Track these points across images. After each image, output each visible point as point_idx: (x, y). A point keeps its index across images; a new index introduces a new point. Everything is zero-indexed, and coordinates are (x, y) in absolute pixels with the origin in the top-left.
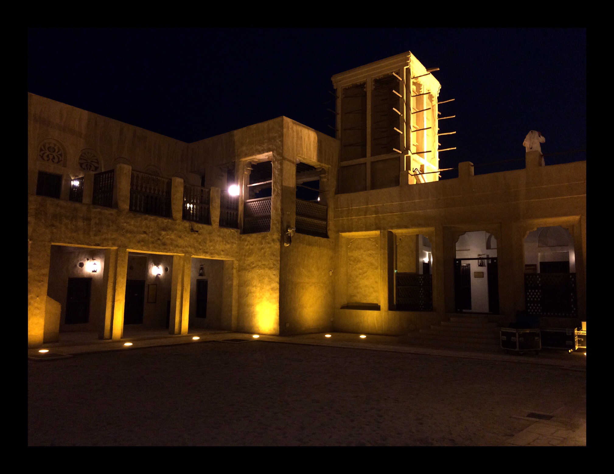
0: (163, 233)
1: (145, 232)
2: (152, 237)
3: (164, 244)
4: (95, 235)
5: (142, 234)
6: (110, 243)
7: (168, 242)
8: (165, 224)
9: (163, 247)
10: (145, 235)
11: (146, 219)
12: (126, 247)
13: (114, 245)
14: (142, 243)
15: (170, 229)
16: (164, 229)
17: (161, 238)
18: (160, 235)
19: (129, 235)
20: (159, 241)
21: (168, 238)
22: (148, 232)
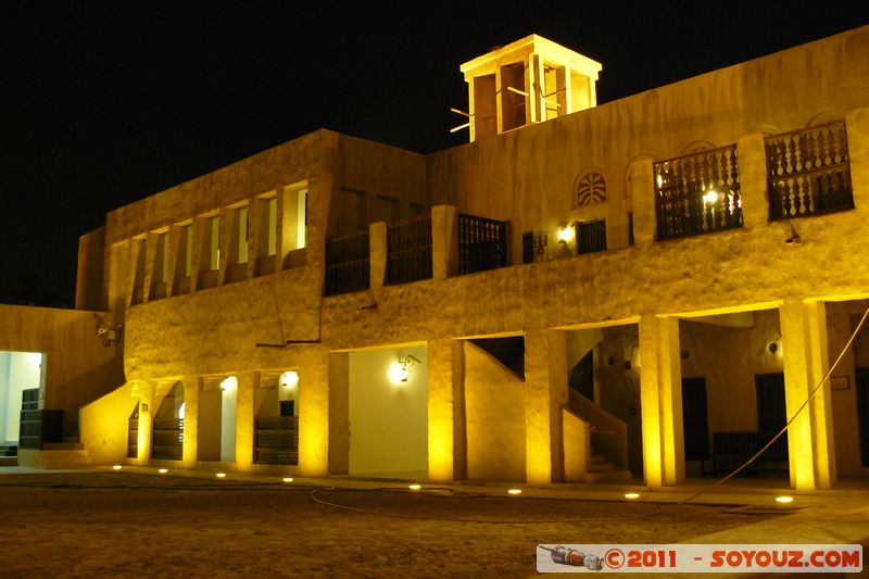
0: (725, 265)
1: (687, 275)
2: (702, 281)
3: (730, 289)
5: (681, 279)
7: (740, 281)
8: (728, 244)
9: (727, 295)
10: (687, 280)
11: (685, 248)
12: (654, 312)
13: (633, 312)
14: (683, 298)
15: (738, 253)
16: (724, 258)
17: (720, 277)
18: (719, 271)
19: (657, 289)
20: (717, 284)
21: (737, 275)
22: (692, 272)
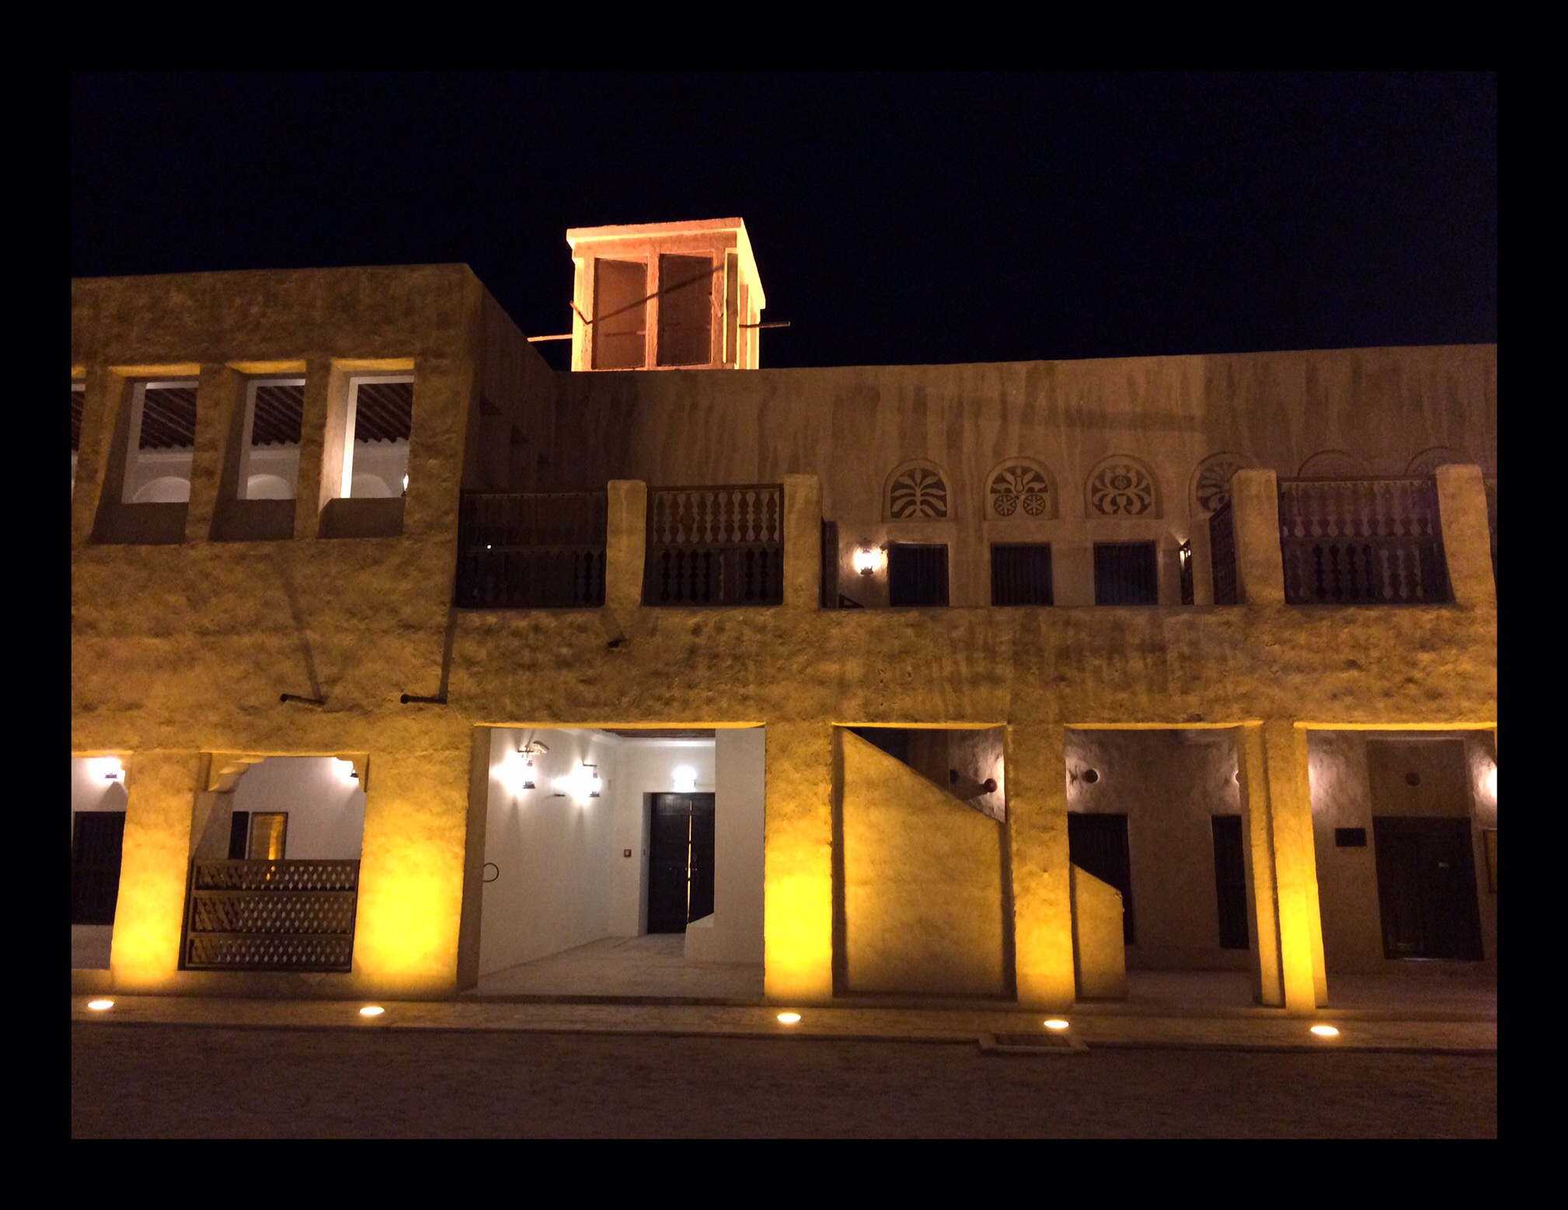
0: (1425, 657)
1: (1352, 664)
2: (1382, 677)
3: (1434, 695)
4: (1184, 692)
5: (1342, 670)
6: (1236, 708)
7: (1451, 685)
8: (1429, 626)
9: (1434, 705)
10: (1355, 673)
11: (1348, 622)
12: (1292, 717)
13: (1248, 713)
14: (1349, 700)
15: (1450, 642)
16: (1423, 646)
17: (1417, 674)
18: (1414, 665)
19: (1297, 679)
20: (1411, 686)
21: (1447, 675)
22: (1362, 661)
